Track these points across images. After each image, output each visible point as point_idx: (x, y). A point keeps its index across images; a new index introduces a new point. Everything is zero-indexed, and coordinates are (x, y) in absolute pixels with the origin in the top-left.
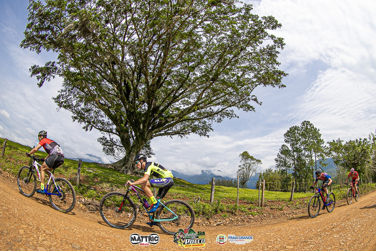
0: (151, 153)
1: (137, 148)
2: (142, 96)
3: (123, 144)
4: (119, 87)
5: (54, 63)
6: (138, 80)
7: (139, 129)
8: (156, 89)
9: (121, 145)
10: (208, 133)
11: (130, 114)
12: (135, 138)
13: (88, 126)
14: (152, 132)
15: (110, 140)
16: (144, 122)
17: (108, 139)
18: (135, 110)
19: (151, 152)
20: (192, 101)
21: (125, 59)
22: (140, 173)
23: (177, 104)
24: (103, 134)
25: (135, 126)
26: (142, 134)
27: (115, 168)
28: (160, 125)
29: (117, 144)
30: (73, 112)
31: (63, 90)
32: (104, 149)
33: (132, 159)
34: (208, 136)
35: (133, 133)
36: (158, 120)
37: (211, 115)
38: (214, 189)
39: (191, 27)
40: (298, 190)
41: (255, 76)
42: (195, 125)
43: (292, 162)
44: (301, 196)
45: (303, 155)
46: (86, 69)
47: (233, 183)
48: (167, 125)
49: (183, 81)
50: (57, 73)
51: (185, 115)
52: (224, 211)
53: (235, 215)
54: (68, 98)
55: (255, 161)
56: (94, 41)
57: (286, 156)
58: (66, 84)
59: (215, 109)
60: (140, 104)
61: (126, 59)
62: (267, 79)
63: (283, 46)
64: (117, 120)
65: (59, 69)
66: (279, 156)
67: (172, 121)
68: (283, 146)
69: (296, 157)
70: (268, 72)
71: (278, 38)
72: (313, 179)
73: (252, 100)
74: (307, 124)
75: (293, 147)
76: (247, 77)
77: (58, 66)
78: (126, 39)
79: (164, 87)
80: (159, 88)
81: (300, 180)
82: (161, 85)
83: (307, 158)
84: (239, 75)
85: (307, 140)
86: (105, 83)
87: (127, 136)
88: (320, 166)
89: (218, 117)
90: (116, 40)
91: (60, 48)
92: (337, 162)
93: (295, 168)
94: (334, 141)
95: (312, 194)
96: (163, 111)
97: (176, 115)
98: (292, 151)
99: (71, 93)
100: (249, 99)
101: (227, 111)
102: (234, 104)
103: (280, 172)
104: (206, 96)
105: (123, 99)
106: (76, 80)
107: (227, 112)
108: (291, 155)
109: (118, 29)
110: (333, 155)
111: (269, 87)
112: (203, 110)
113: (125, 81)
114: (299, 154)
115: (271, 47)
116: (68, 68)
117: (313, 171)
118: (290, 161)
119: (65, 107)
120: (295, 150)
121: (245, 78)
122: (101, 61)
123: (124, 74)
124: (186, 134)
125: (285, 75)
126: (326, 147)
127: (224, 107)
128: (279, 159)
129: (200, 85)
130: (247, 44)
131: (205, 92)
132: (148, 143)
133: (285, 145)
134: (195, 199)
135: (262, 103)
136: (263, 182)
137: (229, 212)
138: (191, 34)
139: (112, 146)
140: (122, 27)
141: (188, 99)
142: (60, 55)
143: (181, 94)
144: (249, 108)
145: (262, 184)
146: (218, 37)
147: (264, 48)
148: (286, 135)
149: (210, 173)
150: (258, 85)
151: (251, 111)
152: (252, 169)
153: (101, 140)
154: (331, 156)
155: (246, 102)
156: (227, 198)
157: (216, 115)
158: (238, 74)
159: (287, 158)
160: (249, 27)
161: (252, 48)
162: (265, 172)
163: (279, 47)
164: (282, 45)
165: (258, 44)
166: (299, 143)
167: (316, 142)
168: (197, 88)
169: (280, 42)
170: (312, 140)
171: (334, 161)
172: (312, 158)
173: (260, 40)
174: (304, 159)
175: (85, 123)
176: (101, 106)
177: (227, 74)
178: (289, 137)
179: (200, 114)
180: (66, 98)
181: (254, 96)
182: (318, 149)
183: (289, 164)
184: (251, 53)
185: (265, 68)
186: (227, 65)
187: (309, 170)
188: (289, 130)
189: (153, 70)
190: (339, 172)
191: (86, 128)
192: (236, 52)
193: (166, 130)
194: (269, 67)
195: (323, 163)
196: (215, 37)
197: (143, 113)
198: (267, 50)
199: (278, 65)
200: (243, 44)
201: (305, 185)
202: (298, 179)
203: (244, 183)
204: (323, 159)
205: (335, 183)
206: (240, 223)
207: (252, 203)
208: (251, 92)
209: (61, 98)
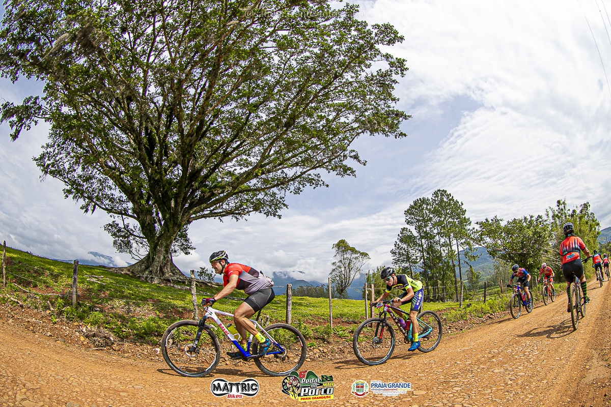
0: (189, 248)
1: (166, 240)
2: (174, 153)
3: (144, 234)
4: (138, 140)
5: (37, 98)
6: (168, 127)
7: (169, 208)
8: (196, 141)
9: (142, 235)
10: (279, 212)
11: (155, 183)
12: (163, 223)
13: (88, 205)
14: (189, 212)
15: (125, 228)
16: (176, 196)
17: (121, 225)
18: (161, 177)
19: (190, 245)
20: (253, 160)
21: (147, 92)
22: (172, 280)
23: (230, 166)
24: (113, 217)
25: (163, 203)
26: (174, 216)
27: (133, 274)
28: (203, 200)
29: (135, 233)
30: (65, 182)
31: (50, 144)
32: (115, 243)
33: (159, 258)
34: (280, 217)
35: (160, 215)
36: (198, 193)
37: (283, 183)
38: (290, 302)
39: (256, 39)
40: (431, 298)
41: (356, 120)
42: (259, 200)
43: (419, 255)
44: (436, 308)
45: (437, 243)
46: (87, 109)
47: (325, 290)
48: (213, 199)
49: (239, 128)
50: (42, 116)
51: (242, 183)
52: (310, 337)
53: (328, 343)
54: (57, 158)
55: (359, 255)
56: (100, 62)
57: (409, 245)
58: (54, 134)
59: (290, 172)
60: (170, 167)
61: (150, 93)
62: (375, 123)
63: (405, 72)
64: (134, 194)
65: (45, 108)
66: (397, 246)
67: (221, 193)
68: (403, 229)
69: (425, 246)
70: (377, 113)
71: (397, 58)
72: (456, 281)
73: (351, 157)
74: (442, 195)
75: (419, 231)
76: (343, 121)
77: (44, 104)
78: (152, 59)
79: (209, 138)
80: (200, 140)
81: (434, 283)
82: (204, 135)
83: (444, 248)
84: (331, 118)
85: (443, 219)
86: (117, 133)
87: (151, 221)
88: (467, 260)
89: (295, 185)
90: (135, 61)
91: (47, 74)
92: (493, 253)
93: (425, 265)
94: (487, 220)
95: (455, 304)
96: (207, 177)
97: (228, 184)
98: (418, 238)
99: (62, 150)
100: (345, 156)
101: (310, 175)
102: (321, 164)
103: (401, 271)
104: (276, 152)
105: (143, 159)
106: (70, 127)
107: (310, 177)
108: (417, 243)
109: (140, 43)
110: (486, 242)
111: (379, 136)
112: (271, 175)
113: (146, 129)
114: (431, 242)
115: (384, 72)
116: (58, 107)
117: (454, 268)
118: (415, 253)
119: (53, 173)
120: (424, 236)
121: (340, 123)
122: (110, 96)
123: (144, 117)
124: (245, 215)
125: (406, 117)
126: (475, 230)
127: (305, 170)
128: (397, 251)
129: (266, 134)
130: (346, 68)
131: (274, 145)
132: (184, 231)
133: (407, 229)
134: (262, 319)
135: (366, 162)
136: (371, 287)
137: (318, 338)
138: (254, 51)
139: (128, 237)
140: (146, 39)
141: (248, 158)
142: (48, 84)
143: (235, 149)
144: (346, 170)
145: (370, 292)
146: (299, 57)
147: (372, 75)
148: (408, 212)
149: (287, 276)
150: (360, 133)
151: (349, 175)
152: (354, 268)
153: (110, 228)
154: (484, 243)
155: (341, 161)
156: (314, 316)
157: (292, 182)
158: (329, 115)
159: (410, 249)
160: (349, 40)
161: (353, 75)
162: (375, 272)
163: (397, 73)
164: (403, 70)
165: (364, 68)
166: (430, 224)
167: (457, 223)
168: (262, 139)
169: (400, 65)
170: (450, 220)
171: (488, 251)
172: (451, 248)
173: (368, 62)
174: (438, 250)
175: (85, 200)
176: (109, 171)
177: (310, 116)
178: (413, 216)
179: (266, 181)
180: (54, 157)
181: (354, 151)
182: (460, 234)
183: (414, 257)
184: (350, 83)
185: (372, 107)
186: (311, 102)
187: (448, 266)
188: (412, 204)
189: (191, 110)
190: (498, 268)
191: (85, 208)
192: (326, 81)
193: (212, 208)
194: (379, 105)
195: (470, 254)
196: (294, 57)
197: (175, 181)
198: (378, 77)
199: (394, 102)
200: (338, 68)
201: (443, 291)
202: (431, 280)
203: (342, 290)
204: (470, 249)
205: (492, 286)
206: (337, 355)
207: (355, 323)
208: (349, 145)
209: (47, 158)
